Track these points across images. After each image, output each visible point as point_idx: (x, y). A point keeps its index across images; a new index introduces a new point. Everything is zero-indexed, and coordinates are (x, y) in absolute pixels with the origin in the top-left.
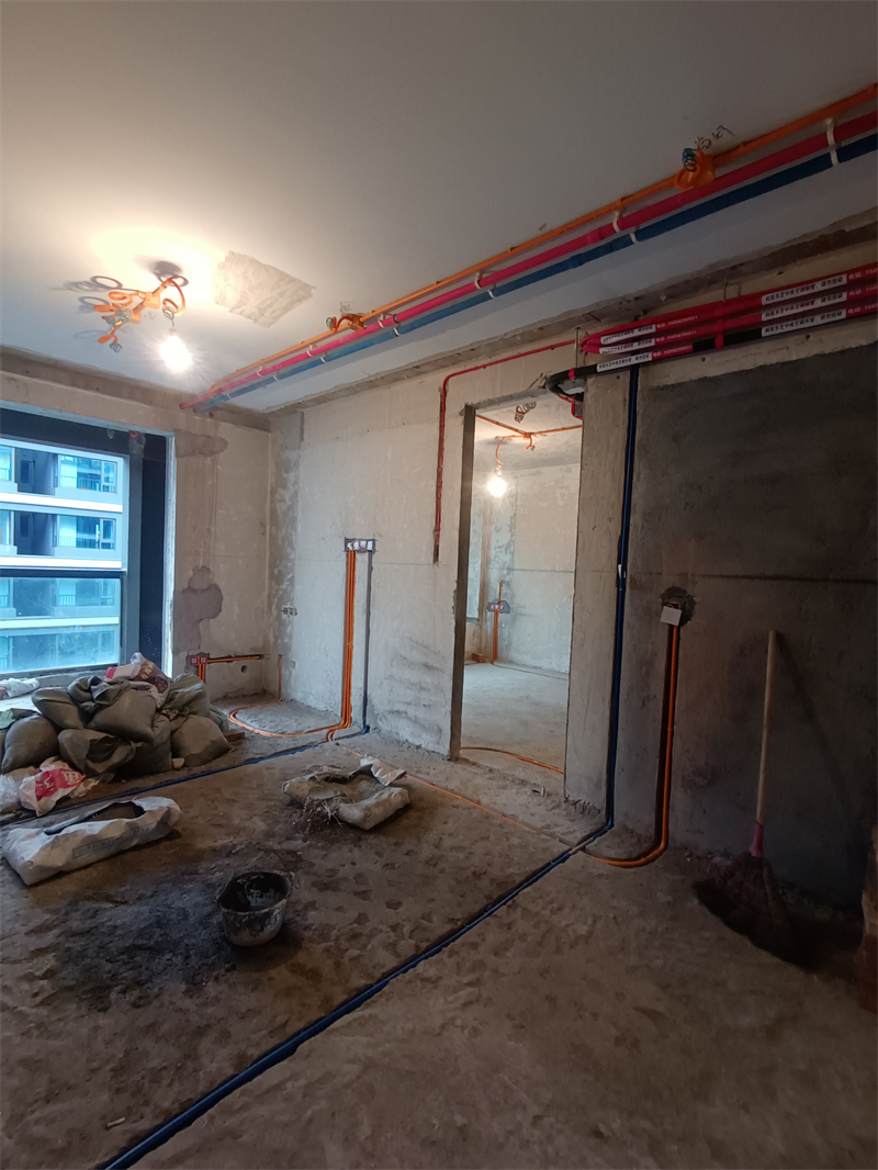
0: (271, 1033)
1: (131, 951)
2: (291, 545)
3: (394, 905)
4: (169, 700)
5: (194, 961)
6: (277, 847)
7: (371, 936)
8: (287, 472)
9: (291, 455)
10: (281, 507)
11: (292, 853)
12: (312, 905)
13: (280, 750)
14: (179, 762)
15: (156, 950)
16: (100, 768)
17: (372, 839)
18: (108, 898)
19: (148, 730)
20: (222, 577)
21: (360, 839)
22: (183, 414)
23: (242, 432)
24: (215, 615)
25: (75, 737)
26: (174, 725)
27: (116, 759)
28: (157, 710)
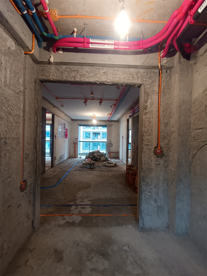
2: (120, 137)
4: (100, 155)
8: (120, 128)
9: (120, 125)
10: (119, 132)
14: (100, 161)
19: (97, 157)
20: (112, 142)
21: (106, 167)
22: (108, 122)
23: (115, 123)
24: (112, 147)
25: (91, 157)
26: (100, 157)
27: (94, 159)
28: (99, 155)
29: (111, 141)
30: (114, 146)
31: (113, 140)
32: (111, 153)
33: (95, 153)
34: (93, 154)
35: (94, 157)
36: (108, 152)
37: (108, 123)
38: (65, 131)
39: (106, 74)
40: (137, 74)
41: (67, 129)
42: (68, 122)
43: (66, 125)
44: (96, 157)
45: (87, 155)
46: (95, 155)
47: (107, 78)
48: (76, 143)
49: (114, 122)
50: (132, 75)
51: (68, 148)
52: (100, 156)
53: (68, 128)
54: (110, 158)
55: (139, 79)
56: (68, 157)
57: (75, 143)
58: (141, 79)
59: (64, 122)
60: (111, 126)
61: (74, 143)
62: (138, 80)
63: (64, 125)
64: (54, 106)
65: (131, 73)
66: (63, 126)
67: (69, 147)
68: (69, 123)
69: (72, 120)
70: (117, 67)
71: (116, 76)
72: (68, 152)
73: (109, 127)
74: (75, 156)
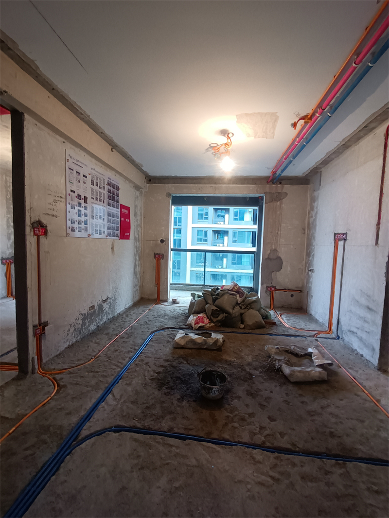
0: (185, 429)
1: (178, 378)
2: (314, 238)
3: (271, 419)
5: (188, 392)
6: (248, 370)
7: (249, 424)
8: (314, 202)
9: (316, 194)
10: (311, 220)
11: (251, 375)
12: (239, 398)
13: (286, 333)
14: (242, 326)
15: (183, 382)
16: (215, 320)
17: (290, 387)
18: (187, 361)
21: (285, 384)
22: (268, 186)
23: (295, 187)
24: (279, 270)
25: (210, 307)
26: (243, 311)
27: (219, 318)
28: (237, 304)
29: (275, 250)
30: (287, 268)
31: (283, 249)
32: (276, 289)
33: (223, 295)
34: (217, 299)
35: (221, 310)
36: (267, 287)
37: (268, 188)
38: (117, 211)
41: (127, 208)
42: (130, 181)
43: (121, 193)
44: (227, 312)
45: (196, 299)
46: (226, 302)
48: (163, 255)
49: (291, 184)
51: (135, 273)
52: (241, 308)
53: (136, 206)
54: (272, 306)
56: (137, 298)
57: (157, 254)
59: (109, 175)
60: (278, 197)
61: (155, 255)
66: (106, 193)
67: (138, 269)
68: (137, 188)
69: (151, 180)
72: (135, 286)
73: (272, 201)
74: (159, 297)
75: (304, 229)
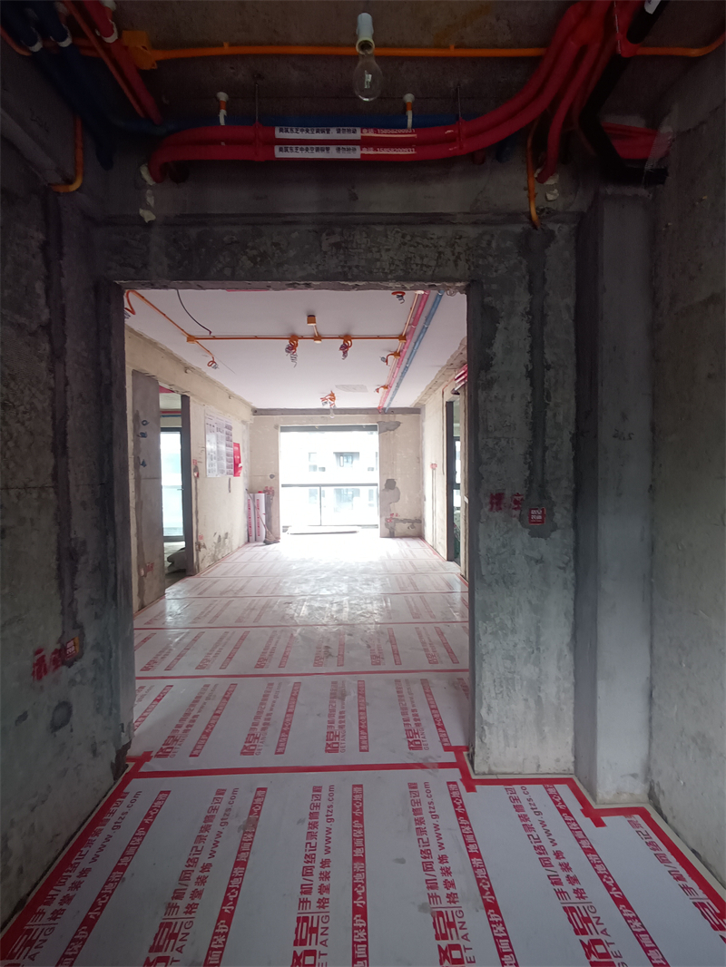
2: (424, 467)
8: (423, 432)
9: (423, 424)
10: (423, 449)
20: (399, 483)
22: (380, 415)
23: (408, 417)
29: (392, 480)
30: (404, 498)
31: (399, 478)
36: (386, 519)
37: (379, 418)
38: (231, 450)
39: (342, 251)
40: (452, 246)
41: (238, 445)
42: (240, 418)
43: (233, 432)
47: (346, 262)
48: (273, 491)
49: (403, 413)
50: (435, 247)
53: (243, 441)
55: (462, 263)
57: (267, 491)
58: (467, 261)
59: (226, 419)
60: (392, 427)
62: (456, 265)
63: (226, 430)
64: (187, 368)
65: (432, 241)
66: (224, 435)
68: (244, 422)
69: (256, 412)
70: (380, 224)
71: (377, 256)
73: (385, 431)
75: (418, 458)
